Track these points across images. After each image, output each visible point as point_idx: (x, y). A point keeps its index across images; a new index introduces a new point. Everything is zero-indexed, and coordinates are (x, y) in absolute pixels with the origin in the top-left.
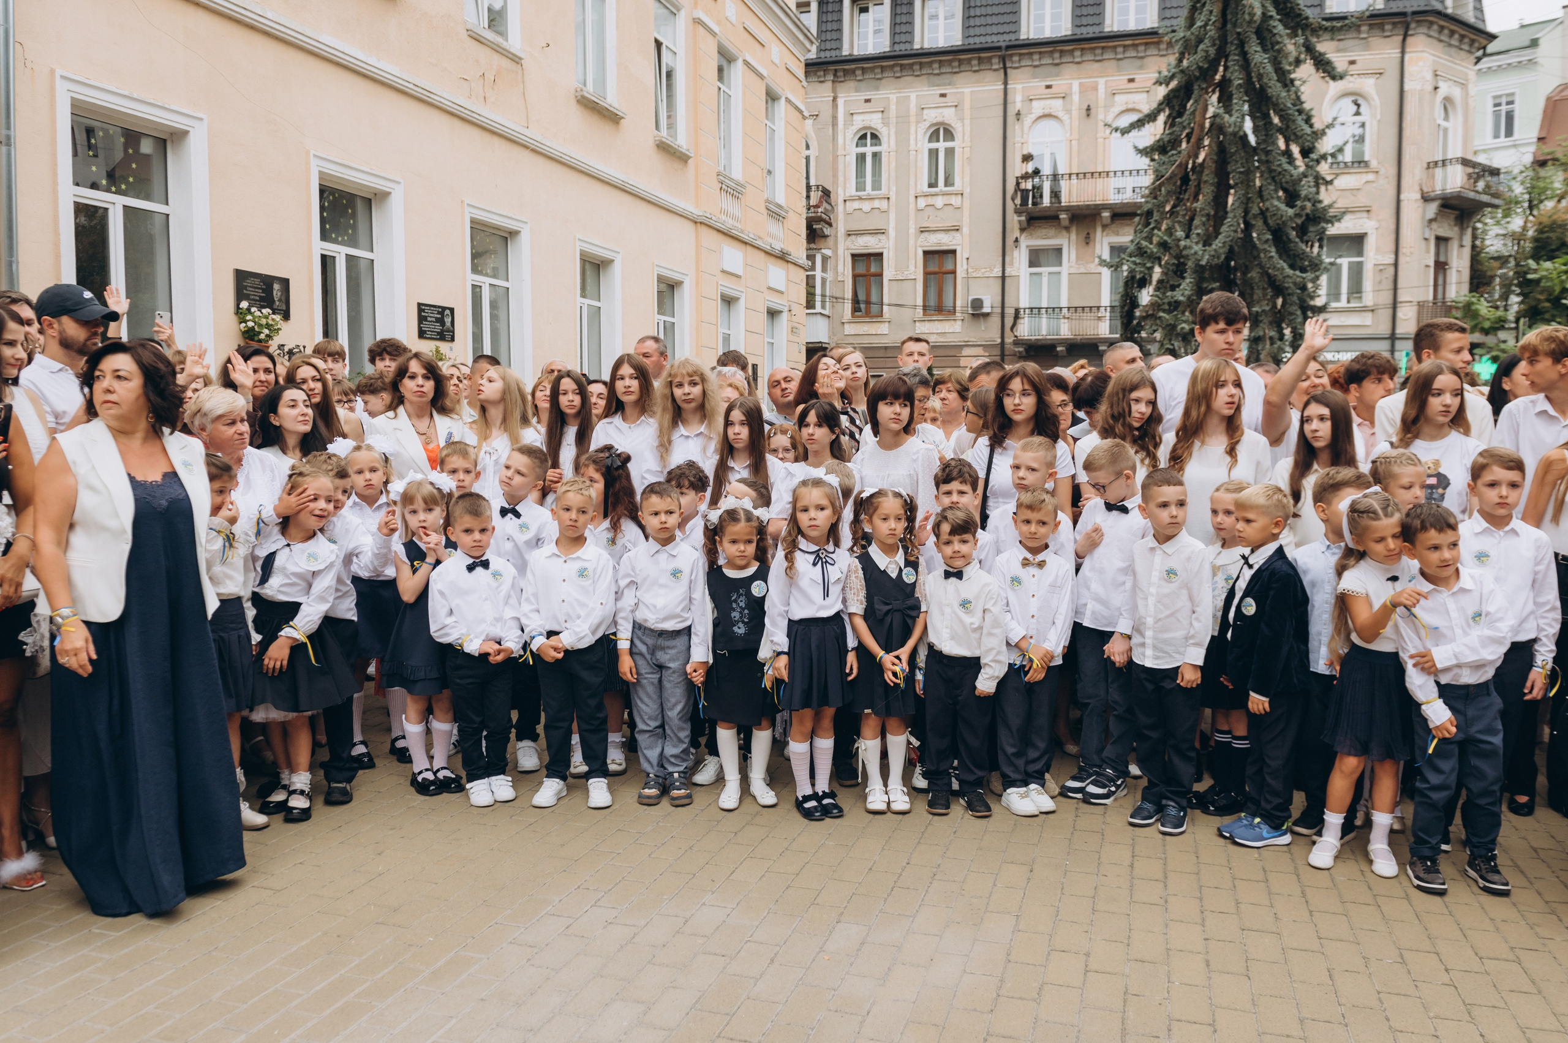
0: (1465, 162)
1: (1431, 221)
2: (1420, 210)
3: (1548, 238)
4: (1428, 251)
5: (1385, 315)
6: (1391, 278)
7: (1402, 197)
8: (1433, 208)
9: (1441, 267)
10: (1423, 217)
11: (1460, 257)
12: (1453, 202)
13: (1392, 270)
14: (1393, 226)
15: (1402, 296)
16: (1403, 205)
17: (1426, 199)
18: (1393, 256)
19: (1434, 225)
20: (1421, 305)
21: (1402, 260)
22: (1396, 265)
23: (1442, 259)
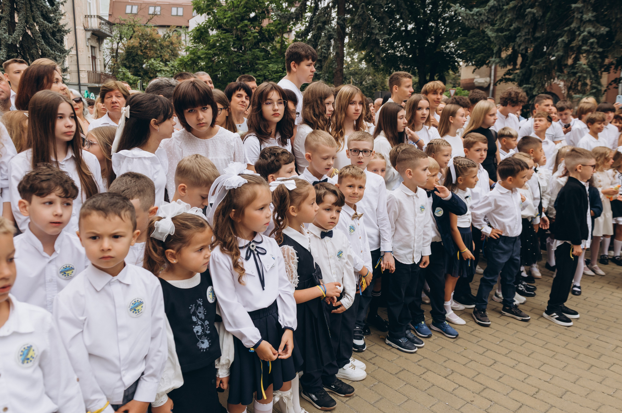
0: (100, 18)
1: (89, 39)
2: (84, 34)
3: (131, 52)
4: (89, 51)
5: (75, 75)
6: (76, 60)
7: (77, 27)
8: (89, 34)
9: (94, 58)
10: (86, 37)
11: (100, 55)
12: (96, 33)
13: (76, 57)
14: (74, 39)
15: (81, 69)
16: (77, 31)
17: (86, 30)
18: (75, 51)
19: (90, 41)
20: (89, 72)
21: (79, 53)
22: (77, 55)
23: (93, 55)
